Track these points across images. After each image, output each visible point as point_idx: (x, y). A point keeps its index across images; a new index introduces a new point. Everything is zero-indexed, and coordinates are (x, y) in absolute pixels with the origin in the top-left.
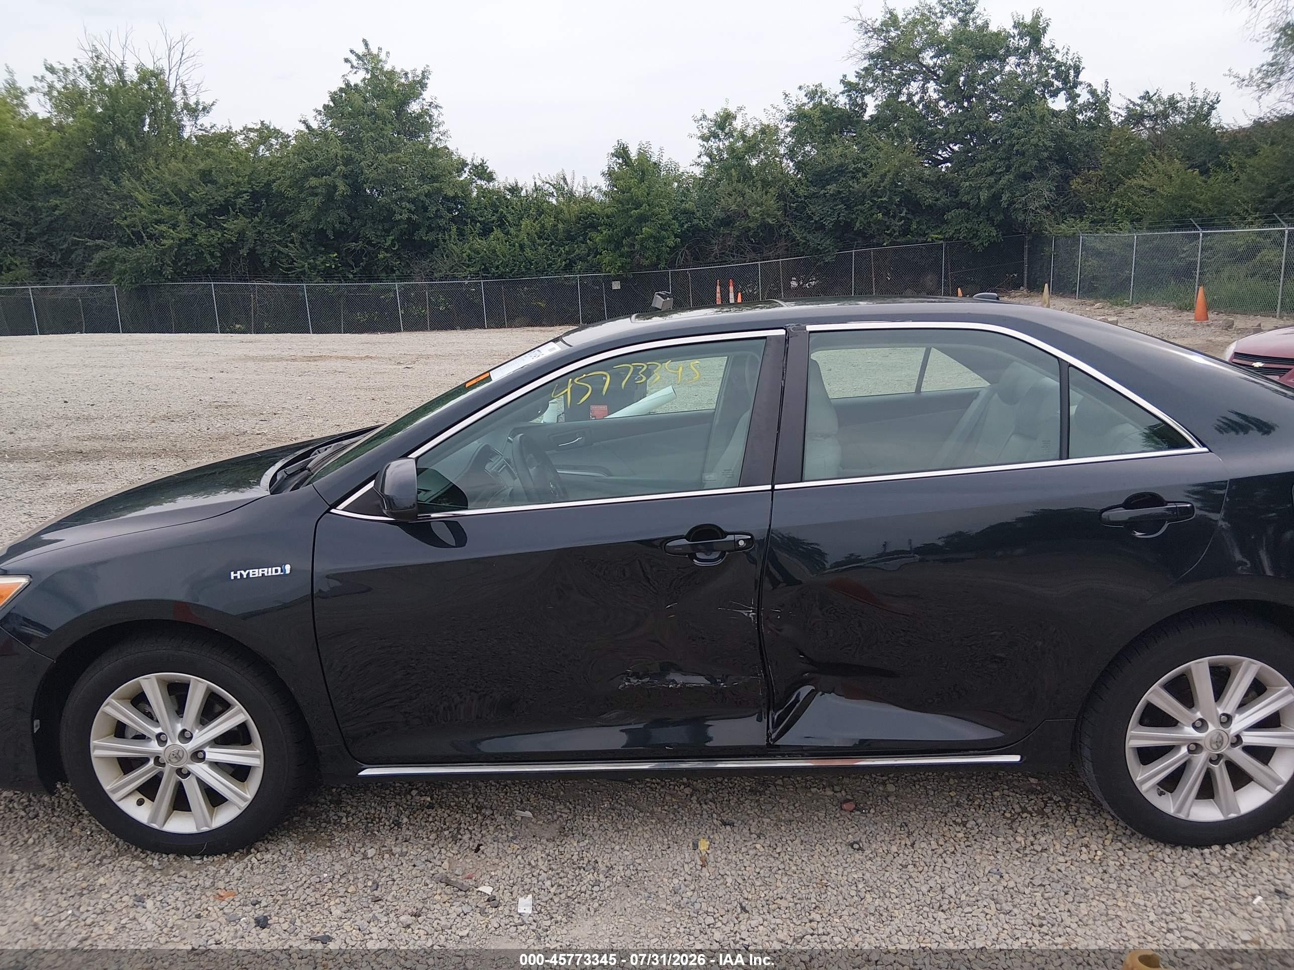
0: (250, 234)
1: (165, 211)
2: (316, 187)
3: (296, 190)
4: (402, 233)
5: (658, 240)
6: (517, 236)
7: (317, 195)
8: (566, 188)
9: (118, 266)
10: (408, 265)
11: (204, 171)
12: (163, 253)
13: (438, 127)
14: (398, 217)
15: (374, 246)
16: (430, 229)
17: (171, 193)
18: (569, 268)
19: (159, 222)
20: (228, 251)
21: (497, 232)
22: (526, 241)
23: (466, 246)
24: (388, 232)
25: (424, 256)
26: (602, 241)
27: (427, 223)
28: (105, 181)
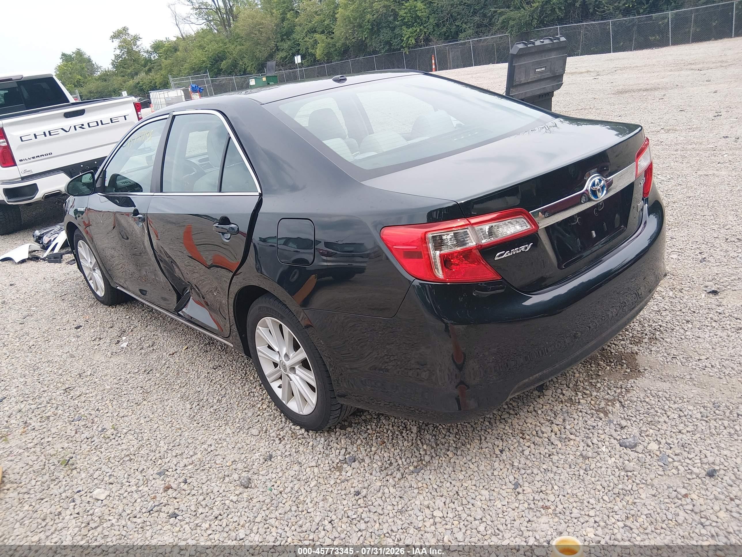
9: (511, 22)
12: (533, 12)
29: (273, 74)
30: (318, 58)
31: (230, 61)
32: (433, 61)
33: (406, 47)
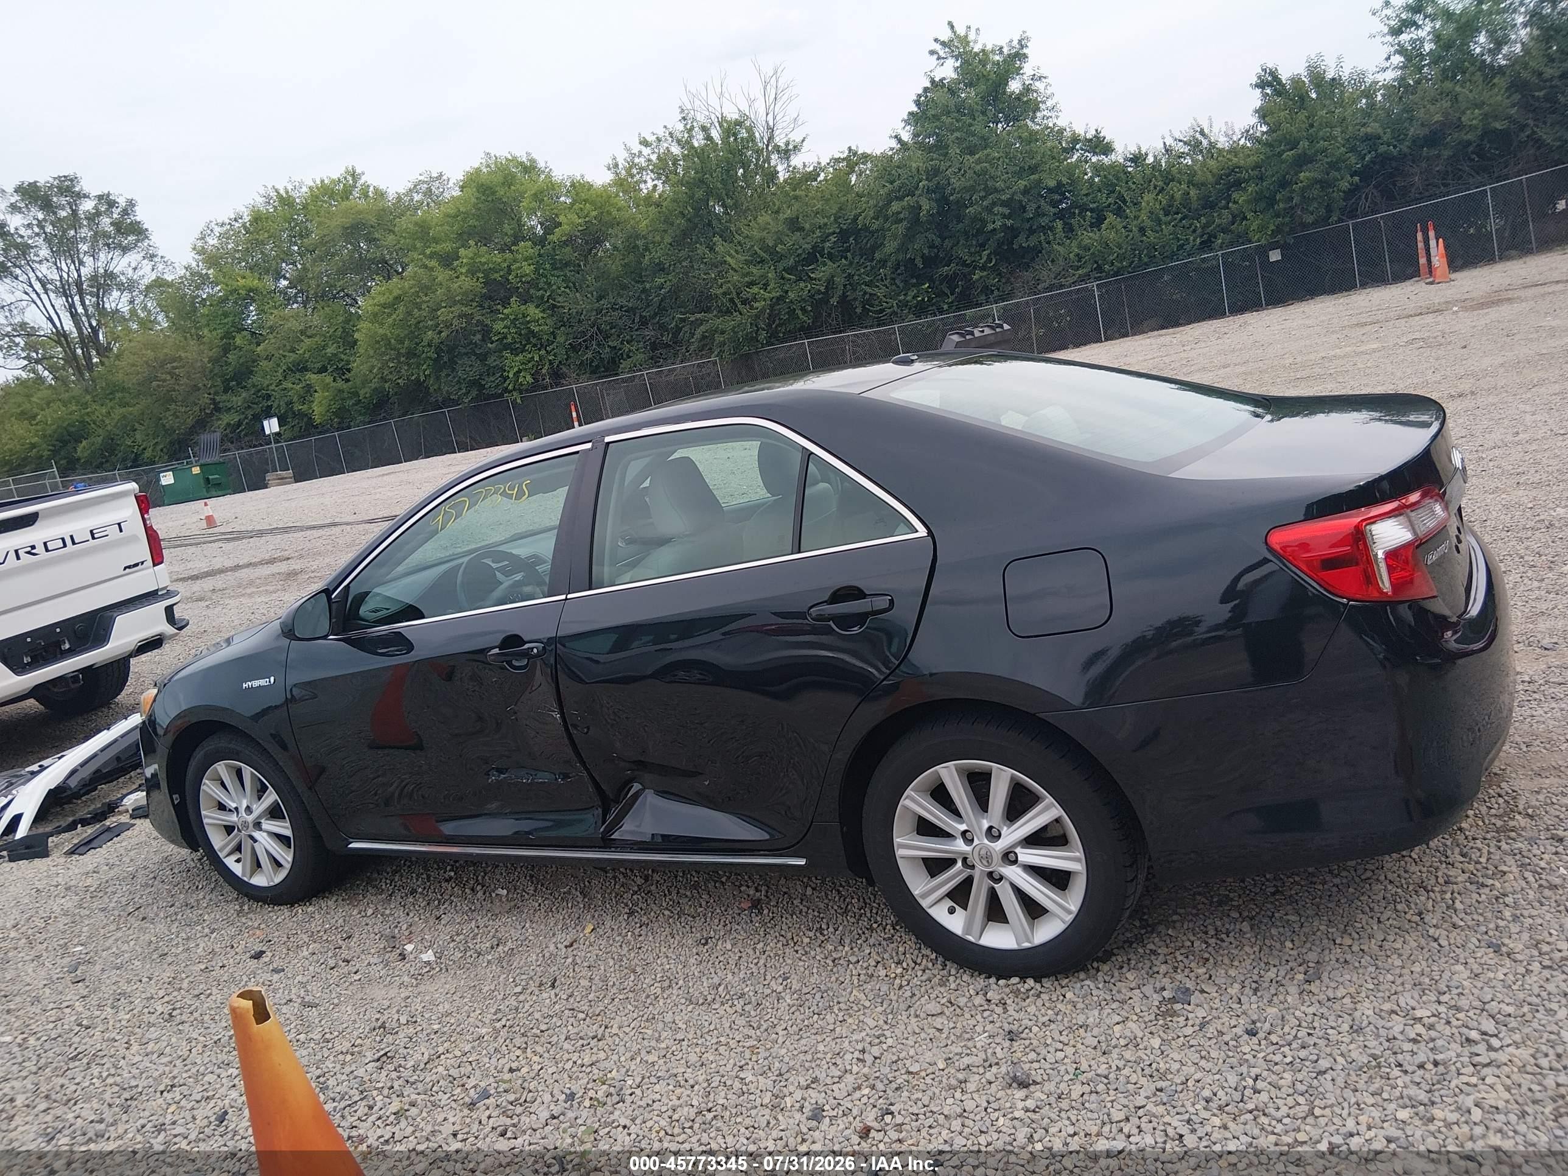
0: (839, 280)
1: (755, 271)
2: (899, 213)
3: (881, 220)
4: (1000, 244)
5: (1325, 184)
6: (1136, 218)
7: (901, 221)
8: (1205, 143)
9: (719, 338)
10: (1008, 281)
11: (791, 219)
12: (757, 316)
13: (1044, 102)
14: (990, 227)
15: (968, 266)
16: (1031, 232)
17: (759, 251)
18: (1207, 244)
19: (751, 284)
20: (819, 302)
21: (1111, 218)
22: (1148, 223)
23: (1074, 243)
24: (982, 246)
25: (1027, 267)
26: (1248, 202)
27: (1028, 226)
28: (701, 249)
29: (216, 458)
30: (318, 421)
31: (100, 439)
32: (574, 414)
33: (514, 389)
